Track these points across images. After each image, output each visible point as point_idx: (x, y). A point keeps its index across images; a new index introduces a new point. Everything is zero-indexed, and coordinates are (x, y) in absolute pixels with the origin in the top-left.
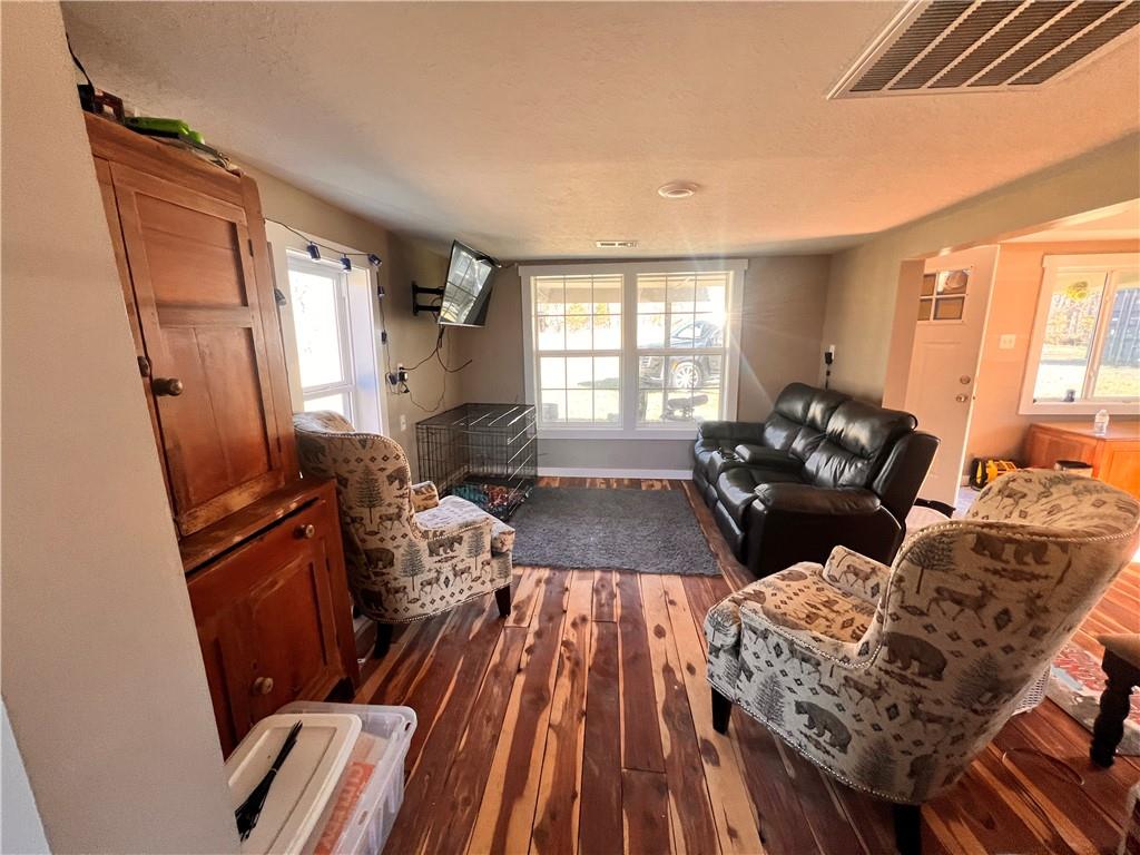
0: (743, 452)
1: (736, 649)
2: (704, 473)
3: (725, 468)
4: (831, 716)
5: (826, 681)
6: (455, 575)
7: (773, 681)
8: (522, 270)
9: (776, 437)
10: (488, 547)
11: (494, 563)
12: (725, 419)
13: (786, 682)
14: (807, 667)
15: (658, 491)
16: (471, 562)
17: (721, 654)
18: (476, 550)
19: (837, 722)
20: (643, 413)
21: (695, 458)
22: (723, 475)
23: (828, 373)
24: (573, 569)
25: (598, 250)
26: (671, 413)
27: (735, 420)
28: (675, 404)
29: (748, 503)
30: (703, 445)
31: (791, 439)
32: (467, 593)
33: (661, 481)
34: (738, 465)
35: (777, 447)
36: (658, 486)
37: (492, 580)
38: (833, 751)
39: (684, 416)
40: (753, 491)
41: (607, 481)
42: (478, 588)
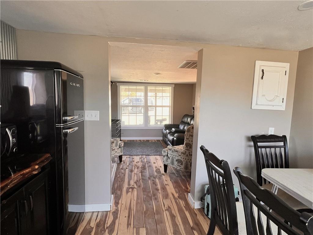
0: (173, 129)
1: (167, 155)
2: (165, 136)
3: (169, 133)
4: (180, 160)
5: (179, 154)
6: (112, 150)
7: (173, 158)
8: (118, 84)
9: (181, 127)
10: (119, 145)
11: (119, 149)
12: (170, 123)
13: (174, 157)
14: (177, 153)
15: (154, 142)
16: (115, 148)
17: (165, 157)
18: (116, 146)
19: (181, 160)
20: (149, 123)
21: (163, 133)
22: (169, 135)
23: (194, 112)
24: (134, 155)
25: (139, 81)
26: (157, 123)
27: (173, 124)
28: (158, 121)
29: (173, 139)
30: (164, 130)
31: (184, 127)
32: (114, 155)
33: (154, 140)
34: (172, 132)
35: (182, 129)
36: (154, 141)
37: (119, 153)
38: (181, 166)
39: (160, 124)
40: (174, 136)
41: (140, 140)
42: (116, 154)
